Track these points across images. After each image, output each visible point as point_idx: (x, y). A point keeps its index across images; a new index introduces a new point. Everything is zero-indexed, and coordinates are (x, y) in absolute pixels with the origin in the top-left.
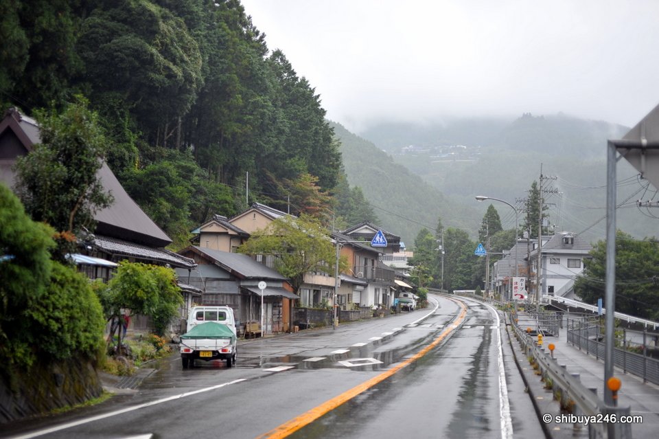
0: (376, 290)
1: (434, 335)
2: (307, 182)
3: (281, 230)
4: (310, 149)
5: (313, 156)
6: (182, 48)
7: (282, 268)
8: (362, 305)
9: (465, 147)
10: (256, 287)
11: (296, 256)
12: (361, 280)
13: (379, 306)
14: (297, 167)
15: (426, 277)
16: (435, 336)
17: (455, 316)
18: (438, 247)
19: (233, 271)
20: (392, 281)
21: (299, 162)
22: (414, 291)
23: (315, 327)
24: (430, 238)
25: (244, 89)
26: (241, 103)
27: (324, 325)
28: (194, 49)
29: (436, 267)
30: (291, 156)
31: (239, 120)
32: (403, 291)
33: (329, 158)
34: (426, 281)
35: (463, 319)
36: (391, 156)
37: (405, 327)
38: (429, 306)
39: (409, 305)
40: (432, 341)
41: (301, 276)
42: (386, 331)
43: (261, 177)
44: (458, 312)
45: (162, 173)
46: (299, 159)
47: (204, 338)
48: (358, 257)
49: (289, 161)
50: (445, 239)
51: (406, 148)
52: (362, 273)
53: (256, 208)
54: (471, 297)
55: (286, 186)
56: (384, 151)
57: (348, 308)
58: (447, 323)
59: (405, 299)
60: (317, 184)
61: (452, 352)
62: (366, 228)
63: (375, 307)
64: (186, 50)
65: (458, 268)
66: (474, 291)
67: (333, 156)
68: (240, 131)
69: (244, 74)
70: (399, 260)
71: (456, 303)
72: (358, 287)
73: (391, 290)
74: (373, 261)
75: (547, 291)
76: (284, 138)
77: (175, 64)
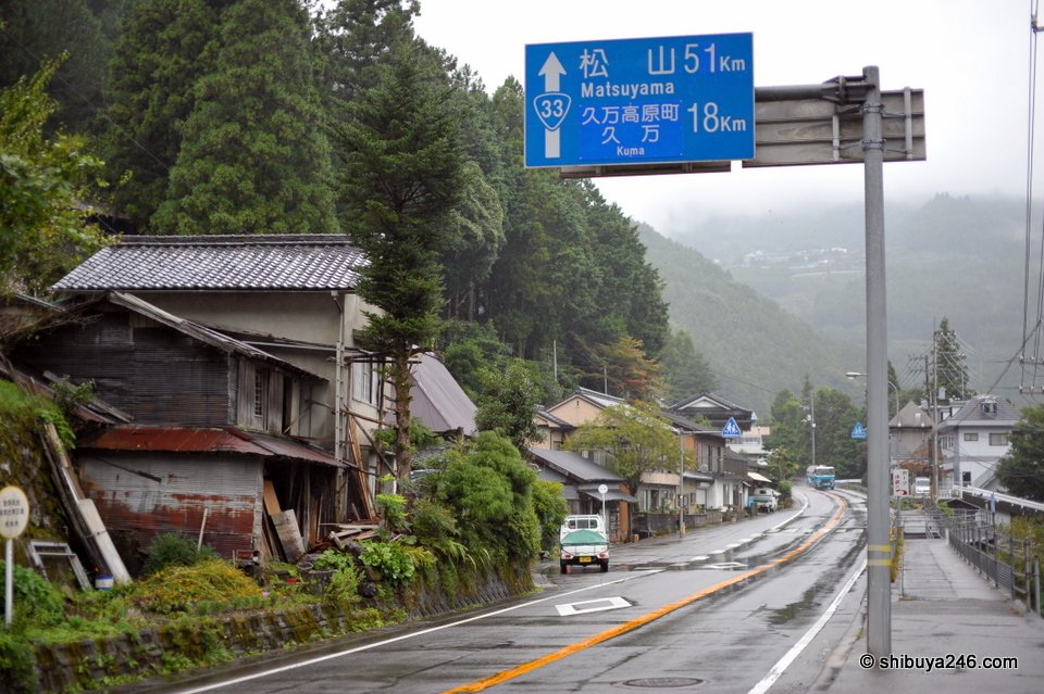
0: (724, 487)
1: (800, 540)
2: (628, 347)
3: (612, 420)
4: (629, 302)
5: (633, 312)
6: (480, 199)
7: (617, 466)
8: (708, 506)
9: (845, 250)
10: (597, 490)
11: (633, 450)
12: (705, 474)
13: (729, 507)
14: (613, 327)
15: (789, 465)
16: (801, 542)
17: (828, 518)
18: (805, 417)
19: (570, 474)
20: (745, 474)
21: (616, 321)
22: (773, 485)
23: (658, 535)
24: (794, 404)
25: (551, 239)
26: (547, 256)
27: (667, 533)
28: (494, 200)
29: (804, 447)
30: (604, 313)
31: (544, 279)
32: (760, 487)
33: (653, 311)
34: (789, 472)
35: (838, 521)
36: (728, 271)
37: (765, 532)
38: (795, 506)
39: (767, 505)
40: (798, 547)
41: (639, 474)
42: (743, 537)
43: (569, 344)
44: (832, 513)
45: (465, 357)
46: (615, 317)
47: (583, 544)
48: (700, 445)
49: (602, 321)
50: (815, 406)
51: (752, 255)
52: (707, 466)
53: (580, 394)
54: (855, 489)
55: (601, 354)
56: (717, 261)
57: (692, 511)
58: (817, 527)
59: (763, 497)
60: (641, 348)
61: (820, 556)
62: (705, 400)
63: (725, 509)
64: (484, 201)
65: (836, 446)
66: (859, 481)
67: (659, 307)
68: (547, 293)
69: (549, 221)
70: (750, 443)
71: (832, 499)
72: (703, 485)
73: (744, 486)
74: (719, 449)
75: (961, 478)
76: (595, 292)
77: (474, 221)
